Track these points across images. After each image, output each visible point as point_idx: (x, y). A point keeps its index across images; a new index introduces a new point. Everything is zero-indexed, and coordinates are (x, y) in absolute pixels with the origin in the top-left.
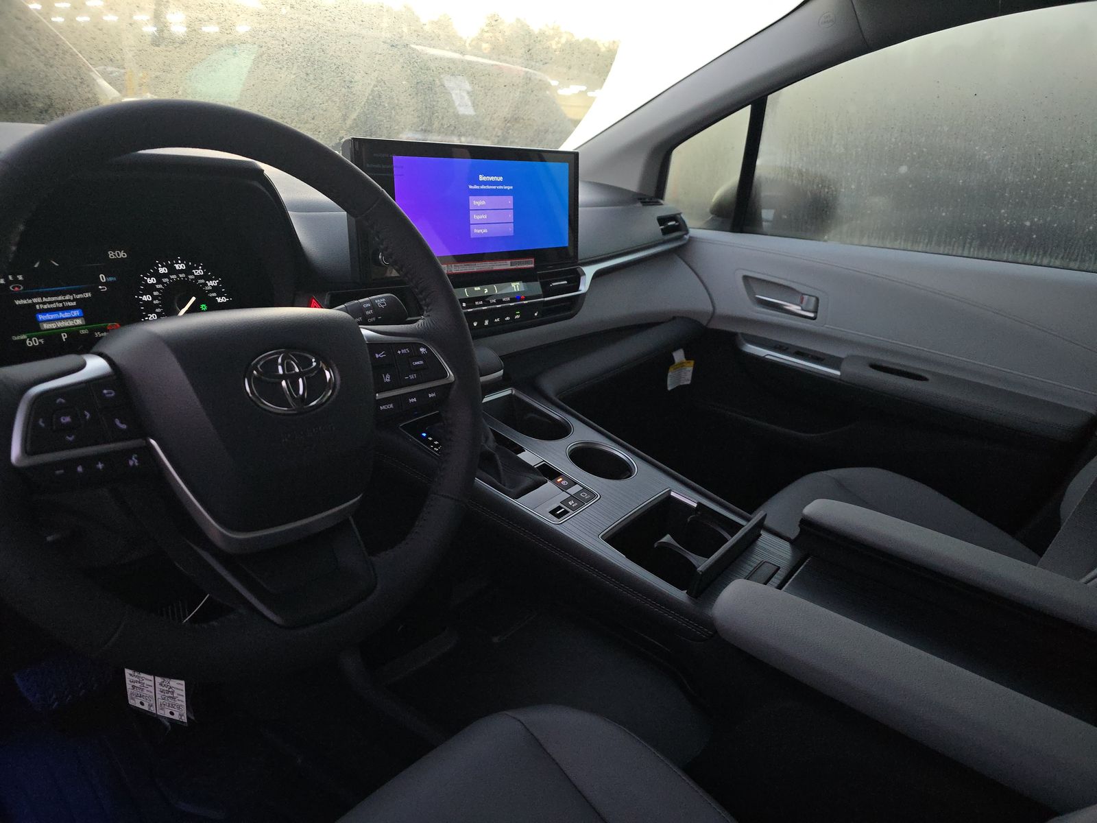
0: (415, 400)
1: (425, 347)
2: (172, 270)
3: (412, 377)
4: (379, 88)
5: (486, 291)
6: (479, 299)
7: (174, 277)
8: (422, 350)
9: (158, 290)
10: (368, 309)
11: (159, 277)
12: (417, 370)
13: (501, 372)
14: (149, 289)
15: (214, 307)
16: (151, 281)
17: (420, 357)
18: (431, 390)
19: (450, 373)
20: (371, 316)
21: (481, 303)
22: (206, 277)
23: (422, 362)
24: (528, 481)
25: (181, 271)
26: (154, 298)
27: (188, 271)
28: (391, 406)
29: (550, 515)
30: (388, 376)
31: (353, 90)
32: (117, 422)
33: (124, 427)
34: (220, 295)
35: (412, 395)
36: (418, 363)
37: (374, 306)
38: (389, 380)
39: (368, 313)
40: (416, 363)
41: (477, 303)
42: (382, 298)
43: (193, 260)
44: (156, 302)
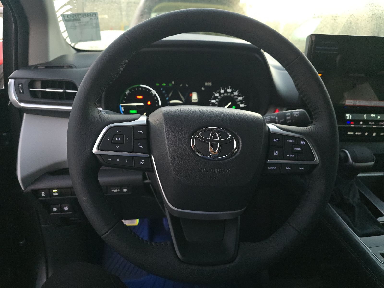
0: (290, 168)
1: (304, 141)
2: (226, 92)
3: (291, 156)
4: (351, 19)
5: (379, 117)
6: (372, 121)
7: (226, 94)
8: (302, 142)
9: (218, 99)
10: (288, 116)
11: (220, 94)
12: (296, 152)
13: (373, 163)
14: (215, 98)
15: (238, 107)
16: (217, 95)
17: (300, 145)
18: (301, 165)
19: (317, 158)
20: (289, 120)
21: (373, 123)
22: (238, 96)
23: (300, 149)
24: (371, 230)
25: (229, 92)
26: (216, 101)
27: (232, 93)
28: (275, 168)
29: (380, 256)
30: (277, 152)
31: (337, 21)
32: (139, 145)
33: (141, 147)
34: (242, 103)
35: (289, 165)
36: (298, 149)
37: (292, 115)
38: (277, 154)
39: (288, 118)
40: (296, 149)
41: (370, 123)
42: (298, 111)
43: (234, 89)
44: (216, 103)
